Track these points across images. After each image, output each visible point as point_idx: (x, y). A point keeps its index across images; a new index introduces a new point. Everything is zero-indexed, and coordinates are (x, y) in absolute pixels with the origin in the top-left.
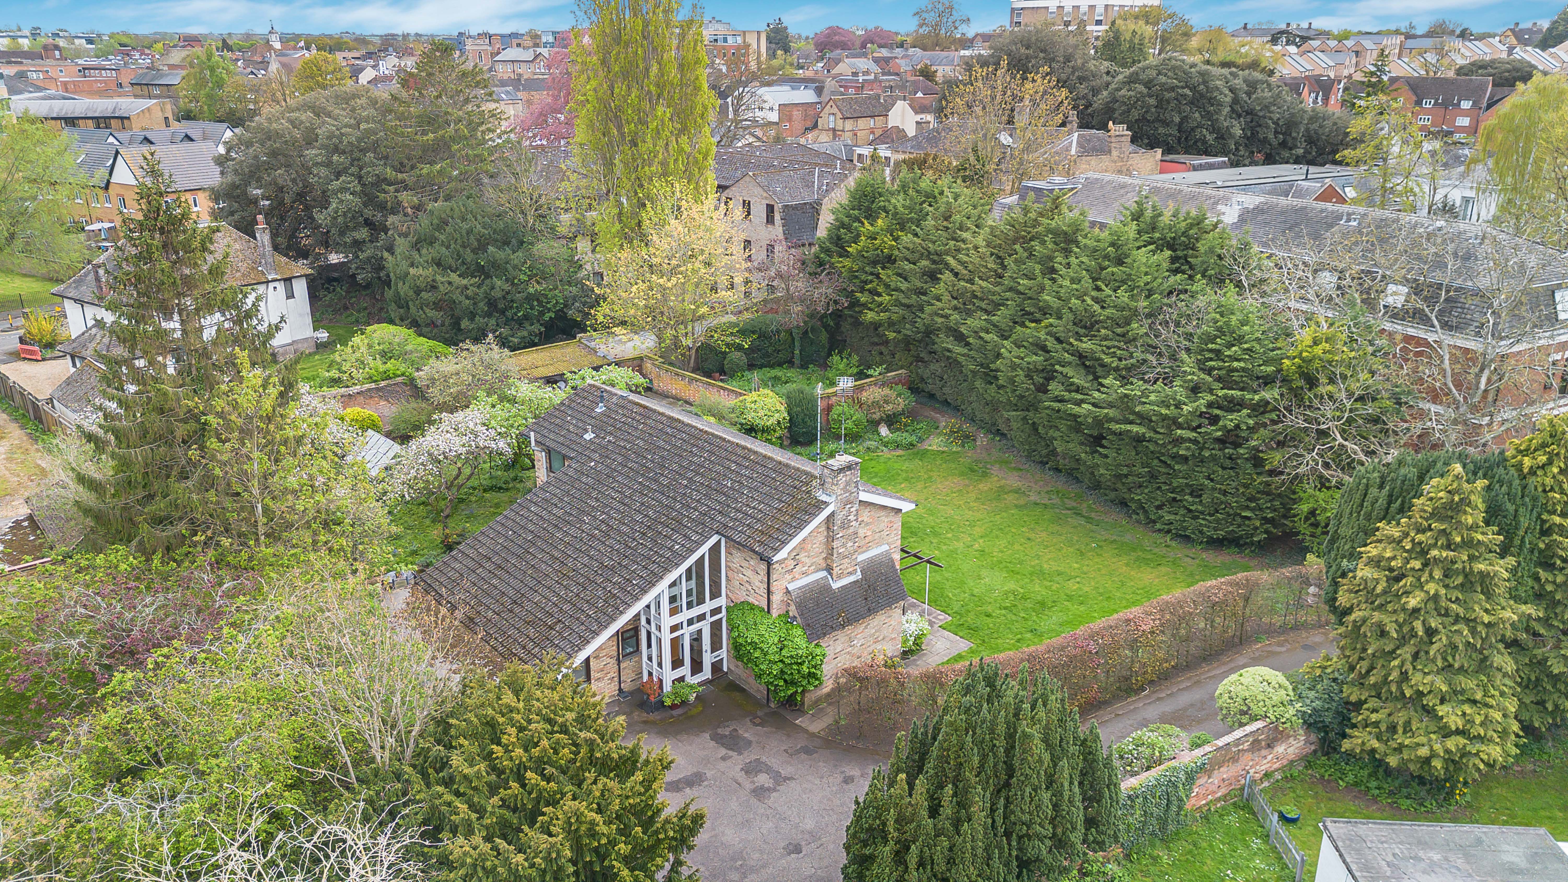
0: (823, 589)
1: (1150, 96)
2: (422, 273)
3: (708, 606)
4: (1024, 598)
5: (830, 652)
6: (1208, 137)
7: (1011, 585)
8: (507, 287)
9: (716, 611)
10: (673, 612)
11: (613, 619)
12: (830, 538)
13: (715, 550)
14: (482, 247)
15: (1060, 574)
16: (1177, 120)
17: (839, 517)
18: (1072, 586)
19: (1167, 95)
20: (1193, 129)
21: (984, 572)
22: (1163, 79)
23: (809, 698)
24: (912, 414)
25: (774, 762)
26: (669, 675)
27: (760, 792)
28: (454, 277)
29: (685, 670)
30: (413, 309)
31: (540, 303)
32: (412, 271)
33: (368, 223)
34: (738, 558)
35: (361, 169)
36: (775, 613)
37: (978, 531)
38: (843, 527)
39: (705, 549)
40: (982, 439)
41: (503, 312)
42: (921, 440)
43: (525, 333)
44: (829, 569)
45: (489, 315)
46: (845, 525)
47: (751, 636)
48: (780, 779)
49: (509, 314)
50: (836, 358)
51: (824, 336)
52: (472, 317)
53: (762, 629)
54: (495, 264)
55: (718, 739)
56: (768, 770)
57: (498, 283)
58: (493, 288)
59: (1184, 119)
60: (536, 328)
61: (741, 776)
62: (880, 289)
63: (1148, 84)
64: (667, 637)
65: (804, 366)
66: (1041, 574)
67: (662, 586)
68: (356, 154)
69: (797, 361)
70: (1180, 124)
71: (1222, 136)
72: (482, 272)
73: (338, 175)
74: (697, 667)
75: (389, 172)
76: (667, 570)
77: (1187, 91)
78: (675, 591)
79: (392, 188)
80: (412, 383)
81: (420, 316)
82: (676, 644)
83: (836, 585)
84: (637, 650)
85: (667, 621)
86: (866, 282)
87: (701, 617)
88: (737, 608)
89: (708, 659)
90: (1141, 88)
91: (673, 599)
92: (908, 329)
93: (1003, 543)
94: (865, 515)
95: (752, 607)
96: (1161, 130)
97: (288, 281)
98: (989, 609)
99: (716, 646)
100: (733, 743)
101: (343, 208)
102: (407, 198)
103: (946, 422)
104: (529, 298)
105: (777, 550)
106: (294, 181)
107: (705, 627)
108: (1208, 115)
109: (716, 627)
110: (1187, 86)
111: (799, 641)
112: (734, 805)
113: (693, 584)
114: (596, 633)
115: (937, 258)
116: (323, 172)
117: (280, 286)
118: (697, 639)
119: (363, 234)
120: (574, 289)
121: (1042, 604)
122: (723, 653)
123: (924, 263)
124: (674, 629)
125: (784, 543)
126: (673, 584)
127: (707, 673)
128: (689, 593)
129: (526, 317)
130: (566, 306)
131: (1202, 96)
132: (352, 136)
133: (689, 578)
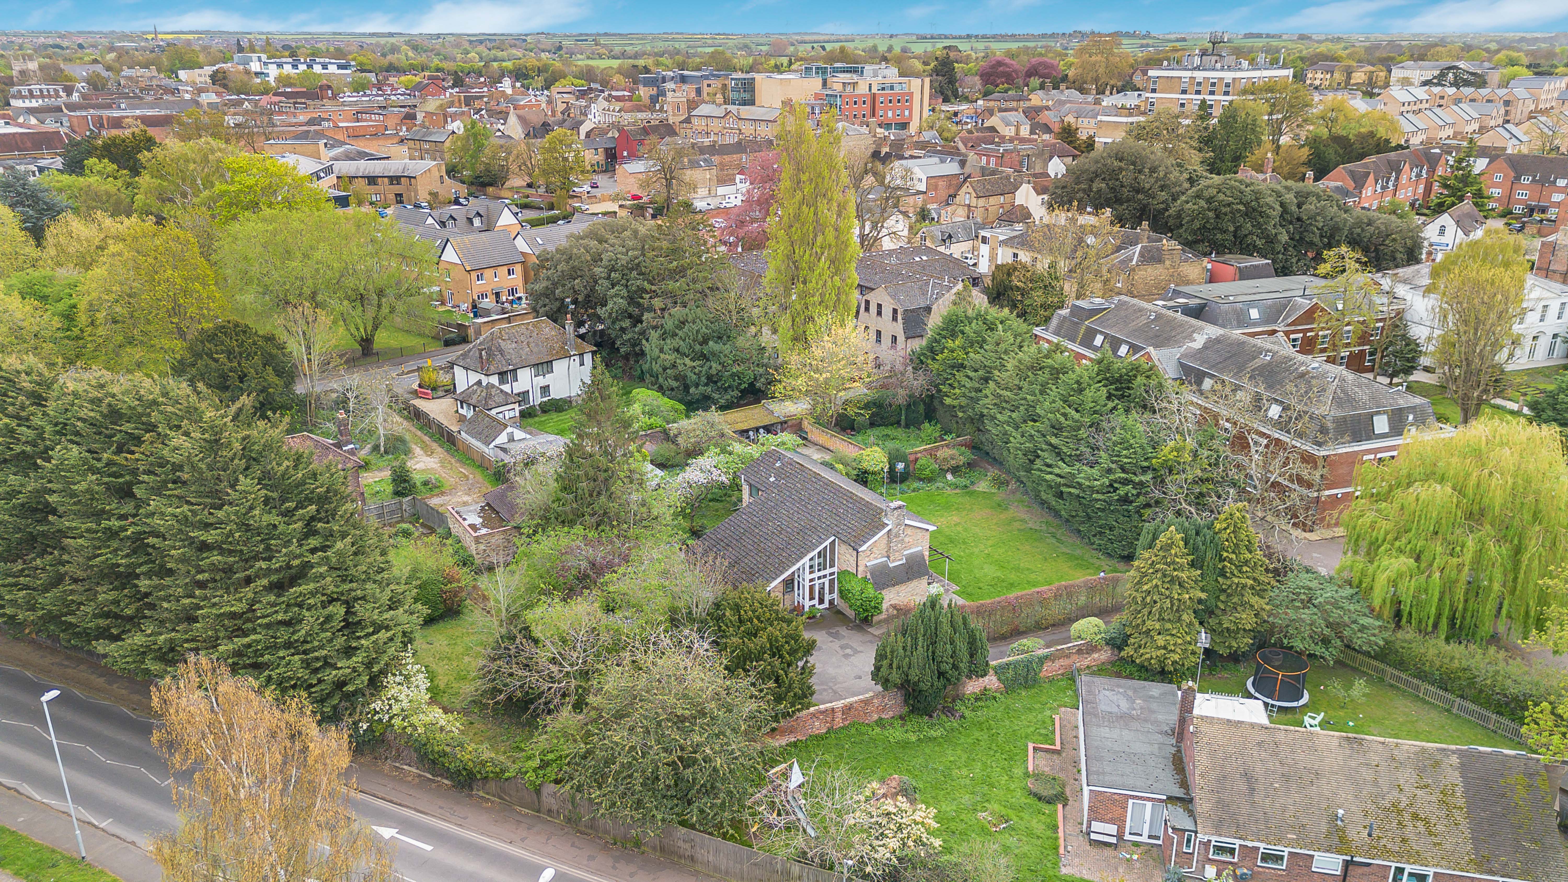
0: (885, 566)
1: (1209, 210)
2: (669, 357)
3: (827, 571)
4: (1003, 581)
5: (886, 598)
6: (1258, 242)
7: (999, 574)
8: (720, 368)
9: (832, 574)
10: (811, 573)
11: (782, 573)
12: (889, 542)
13: (833, 543)
14: (705, 342)
15: (1028, 569)
16: (1232, 229)
17: (895, 531)
18: (1033, 576)
19: (1224, 210)
20: (1246, 236)
21: (985, 566)
22: (1221, 197)
23: (875, 619)
24: (970, 465)
25: (855, 645)
26: (807, 604)
27: (847, 656)
28: (687, 361)
29: (816, 602)
30: (661, 380)
31: (739, 378)
32: (662, 356)
33: (630, 316)
34: (844, 547)
35: (628, 281)
36: (859, 576)
37: (990, 543)
38: (896, 536)
39: (827, 543)
40: (1013, 485)
41: (716, 382)
42: (972, 483)
43: (729, 397)
44: (888, 557)
45: (706, 385)
46: (897, 535)
47: (848, 586)
48: (856, 652)
49: (719, 384)
50: (927, 425)
51: (922, 408)
52: (697, 386)
53: (853, 583)
54: (713, 354)
55: (830, 634)
56: (851, 648)
57: (714, 365)
58: (711, 368)
59: (1237, 229)
60: (736, 393)
61: (838, 649)
62: (956, 385)
63: (1209, 200)
64: (807, 584)
65: (907, 426)
66: (1017, 569)
67: (806, 559)
68: (625, 272)
69: (903, 423)
70: (1235, 232)
71: (1271, 240)
72: (704, 357)
73: (613, 286)
74: (821, 601)
75: (646, 285)
76: (808, 552)
77: (1242, 207)
78: (812, 563)
79: (648, 296)
80: (665, 432)
81: (666, 384)
82: (811, 588)
83: (891, 565)
84: (793, 590)
85: (808, 577)
86: (947, 379)
87: (825, 576)
88: (843, 573)
89: (827, 598)
90: (1202, 203)
91: (811, 567)
92: (970, 413)
93: (1001, 551)
94: (909, 531)
95: (849, 573)
96: (1219, 236)
97: (581, 355)
98: (981, 585)
99: (831, 592)
100: (836, 636)
101: (616, 308)
102: (657, 303)
103: (993, 472)
104: (733, 375)
105: (861, 546)
106: (585, 287)
107: (826, 581)
108: (1259, 226)
109: (832, 582)
110: (1241, 203)
111: (870, 591)
112: (834, 660)
113: (821, 560)
114: (775, 579)
115: (989, 370)
116: (606, 283)
117: (577, 358)
118: (822, 588)
119: (626, 323)
120: (761, 370)
121: (1012, 585)
122: (835, 595)
123: (981, 373)
124: (811, 580)
125: (865, 542)
126: (811, 559)
127: (826, 605)
128: (819, 564)
129: (729, 387)
130: (755, 379)
131: (1254, 210)
132: (623, 260)
133: (819, 557)
